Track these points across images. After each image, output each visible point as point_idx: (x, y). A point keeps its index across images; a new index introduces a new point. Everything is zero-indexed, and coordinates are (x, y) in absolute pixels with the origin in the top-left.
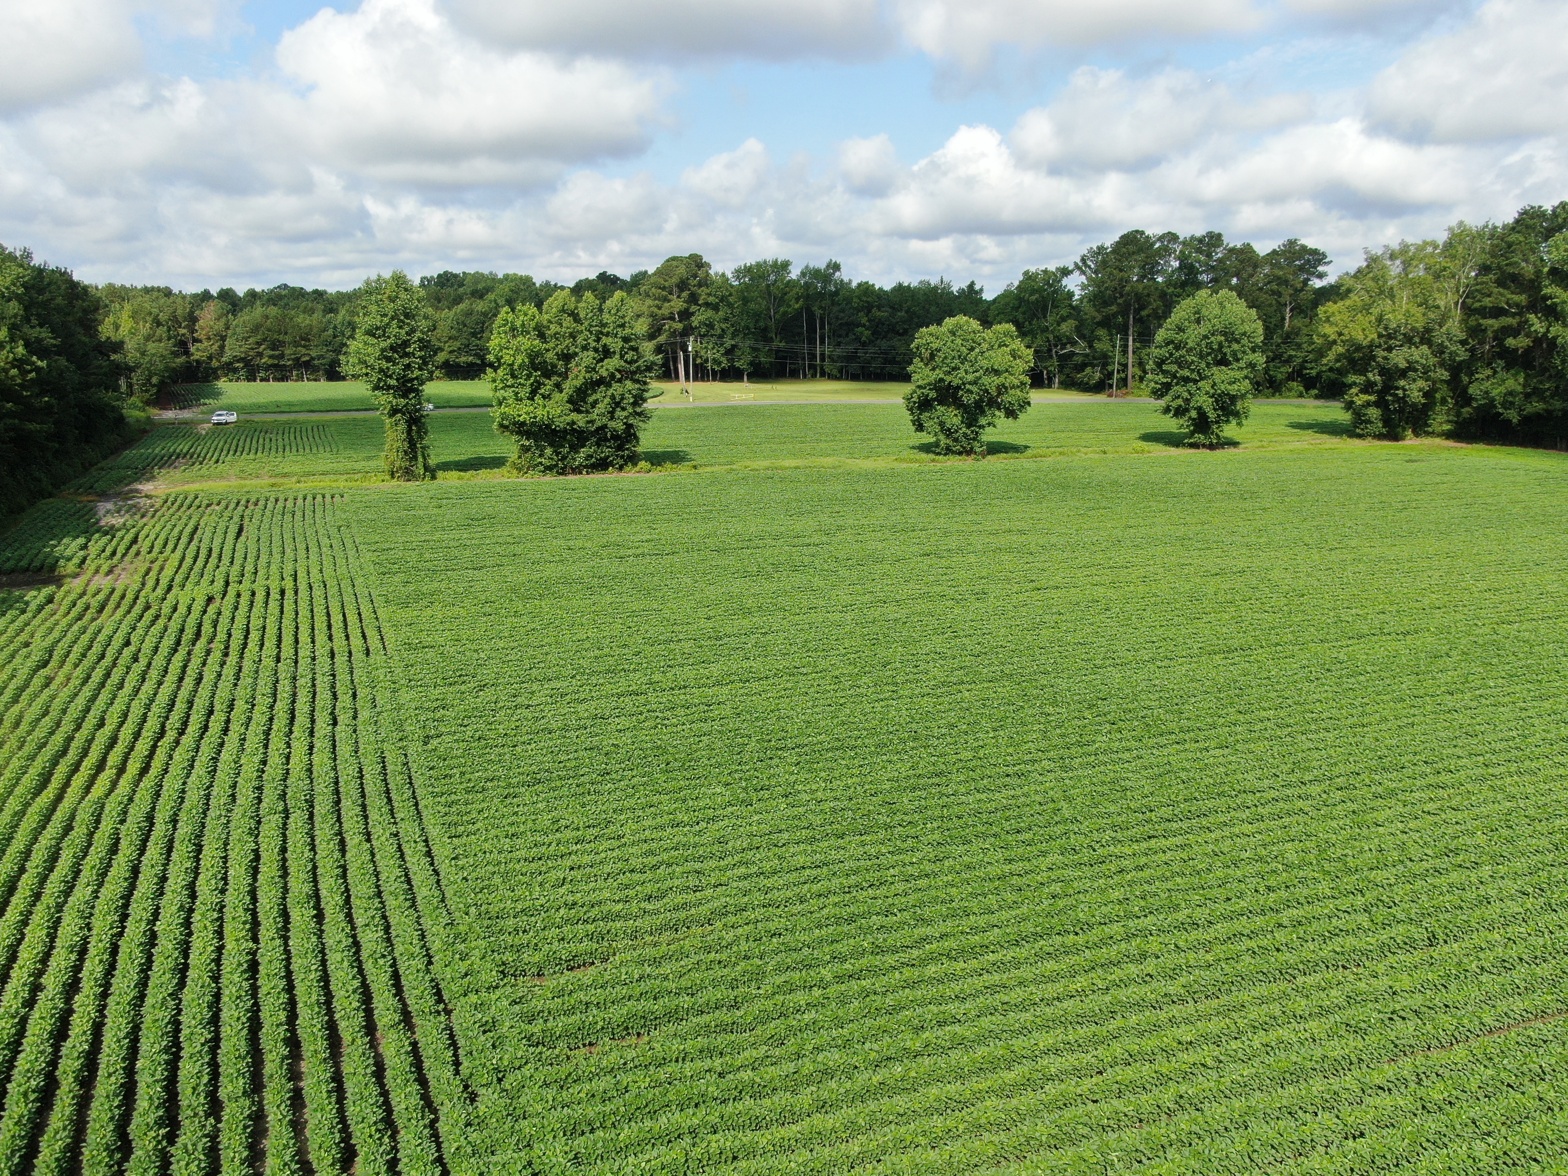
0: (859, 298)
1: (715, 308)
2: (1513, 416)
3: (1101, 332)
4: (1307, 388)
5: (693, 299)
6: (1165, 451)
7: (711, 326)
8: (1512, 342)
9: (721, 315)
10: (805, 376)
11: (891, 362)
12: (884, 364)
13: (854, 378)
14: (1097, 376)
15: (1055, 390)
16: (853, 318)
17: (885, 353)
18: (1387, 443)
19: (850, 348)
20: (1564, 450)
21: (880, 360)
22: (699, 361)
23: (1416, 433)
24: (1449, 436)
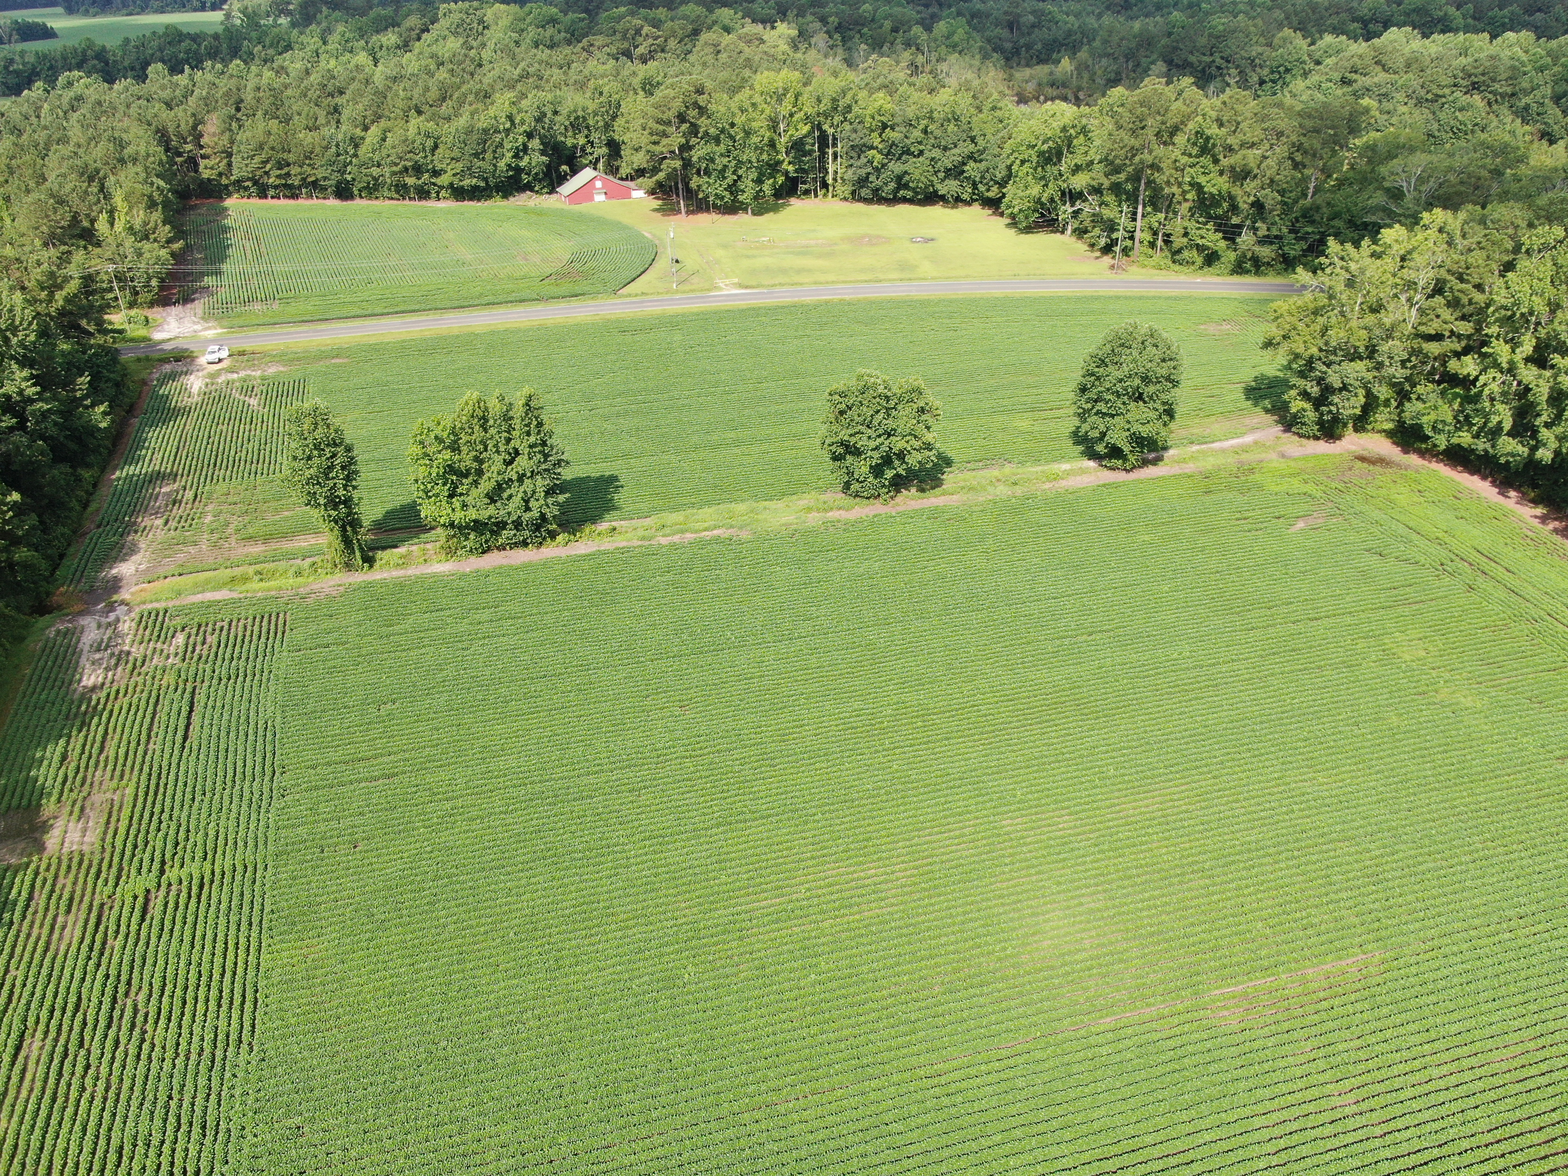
0: (873, 116)
1: (717, 141)
2: (1440, 441)
3: (1109, 198)
5: (694, 130)
6: (1083, 471)
7: (712, 160)
8: (1453, 365)
9: (722, 148)
10: (816, 196)
11: (906, 186)
12: (898, 189)
13: (866, 201)
14: (1103, 242)
15: (1067, 239)
16: (865, 140)
17: (899, 178)
18: (1322, 447)
19: (863, 172)
20: (1484, 478)
21: (892, 185)
22: (701, 196)
23: (1356, 430)
24: (1389, 434)
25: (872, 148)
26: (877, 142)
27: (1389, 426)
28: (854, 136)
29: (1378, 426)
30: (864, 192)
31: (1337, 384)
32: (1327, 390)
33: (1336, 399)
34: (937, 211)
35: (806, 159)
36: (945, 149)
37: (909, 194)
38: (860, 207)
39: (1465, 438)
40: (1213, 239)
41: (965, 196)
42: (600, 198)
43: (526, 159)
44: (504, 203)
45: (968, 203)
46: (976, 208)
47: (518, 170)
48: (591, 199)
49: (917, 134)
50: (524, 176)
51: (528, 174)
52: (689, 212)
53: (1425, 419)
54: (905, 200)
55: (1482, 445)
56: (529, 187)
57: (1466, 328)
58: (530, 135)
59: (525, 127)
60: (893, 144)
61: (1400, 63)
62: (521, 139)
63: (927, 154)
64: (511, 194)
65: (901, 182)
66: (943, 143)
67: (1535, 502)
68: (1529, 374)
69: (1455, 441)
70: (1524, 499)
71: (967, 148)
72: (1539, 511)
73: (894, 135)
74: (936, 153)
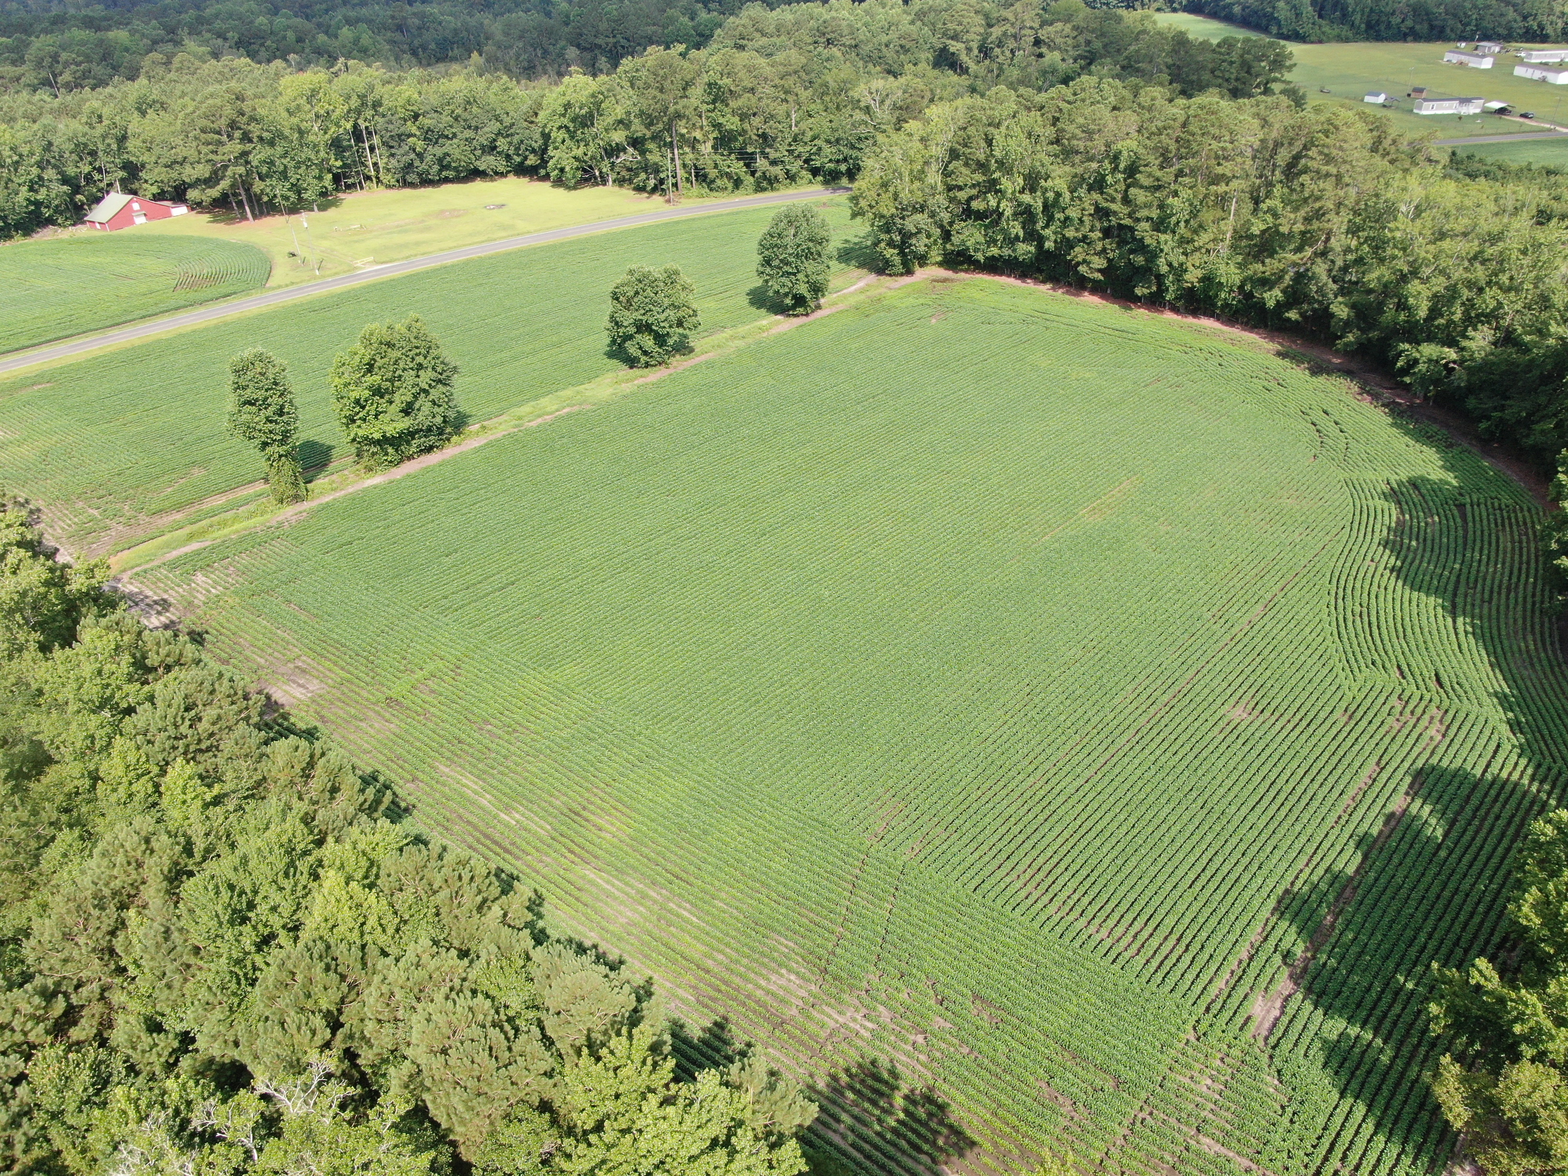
0: (403, 107)
1: (272, 143)
2: (980, 257)
3: (651, 146)
4: (814, 176)
5: (246, 138)
6: (778, 323)
7: (272, 163)
8: (975, 205)
9: (279, 150)
10: (362, 188)
11: (447, 167)
12: (441, 171)
13: (412, 185)
14: (652, 182)
15: (610, 188)
16: (402, 129)
17: (440, 160)
18: (906, 280)
19: (406, 159)
20: (1009, 276)
21: (436, 168)
22: (265, 199)
23: (921, 266)
24: (940, 264)
25: (410, 135)
26: (414, 130)
27: (939, 259)
28: (391, 127)
29: (933, 260)
30: (412, 178)
31: (914, 230)
32: (906, 236)
33: (913, 241)
34: (478, 186)
35: (347, 154)
36: (477, 128)
37: (451, 174)
38: (408, 192)
39: (994, 251)
40: (738, 167)
41: (501, 169)
42: (140, 220)
43: (43, 191)
44: (28, 241)
45: (502, 175)
46: (512, 179)
47: (38, 204)
48: (132, 223)
49: (446, 119)
50: (44, 210)
51: (48, 207)
52: (255, 217)
53: (968, 244)
54: (447, 180)
55: (1006, 252)
56: (50, 221)
57: (979, 177)
58: (41, 165)
59: (36, 158)
60: (429, 129)
61: (772, 29)
62: (35, 171)
63: (460, 136)
64: (33, 231)
65: (443, 163)
66: (473, 124)
67: (1044, 282)
68: (1026, 198)
69: (989, 254)
70: (1036, 280)
71: (495, 126)
72: (1049, 286)
73: (427, 122)
74: (469, 134)
